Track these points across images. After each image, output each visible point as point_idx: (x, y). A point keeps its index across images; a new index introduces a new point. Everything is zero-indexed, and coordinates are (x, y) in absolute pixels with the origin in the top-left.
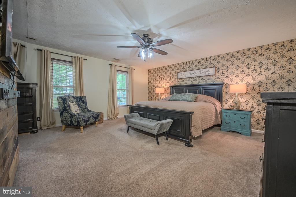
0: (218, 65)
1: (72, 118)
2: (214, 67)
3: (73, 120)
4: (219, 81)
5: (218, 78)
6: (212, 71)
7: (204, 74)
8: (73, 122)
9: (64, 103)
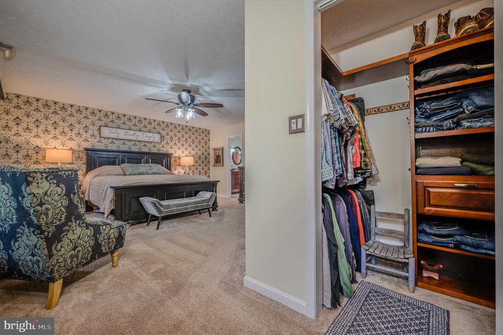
0: (163, 133)
1: (100, 234)
2: (159, 133)
3: (101, 238)
4: (164, 151)
5: (163, 147)
6: (157, 138)
7: (147, 139)
8: (100, 245)
9: (69, 192)
